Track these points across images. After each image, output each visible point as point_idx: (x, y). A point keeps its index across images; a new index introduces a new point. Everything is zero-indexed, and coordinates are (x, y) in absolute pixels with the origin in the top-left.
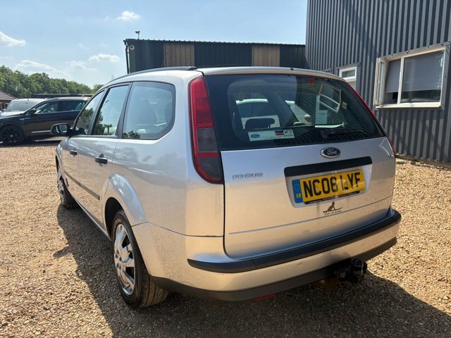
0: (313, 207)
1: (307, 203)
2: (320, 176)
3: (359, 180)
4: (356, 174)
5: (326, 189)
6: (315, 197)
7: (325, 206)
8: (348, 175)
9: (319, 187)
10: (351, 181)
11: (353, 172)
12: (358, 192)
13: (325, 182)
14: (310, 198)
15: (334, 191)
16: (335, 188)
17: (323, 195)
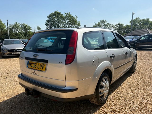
0: (30, 70)
1: (29, 68)
2: (33, 62)
3: (44, 67)
4: (43, 65)
5: (33, 66)
6: (31, 67)
7: (33, 71)
8: (41, 64)
9: (32, 65)
10: (41, 66)
11: (43, 64)
12: (42, 71)
13: (34, 64)
14: (29, 67)
15: (35, 67)
16: (35, 66)
17: (32, 68)
